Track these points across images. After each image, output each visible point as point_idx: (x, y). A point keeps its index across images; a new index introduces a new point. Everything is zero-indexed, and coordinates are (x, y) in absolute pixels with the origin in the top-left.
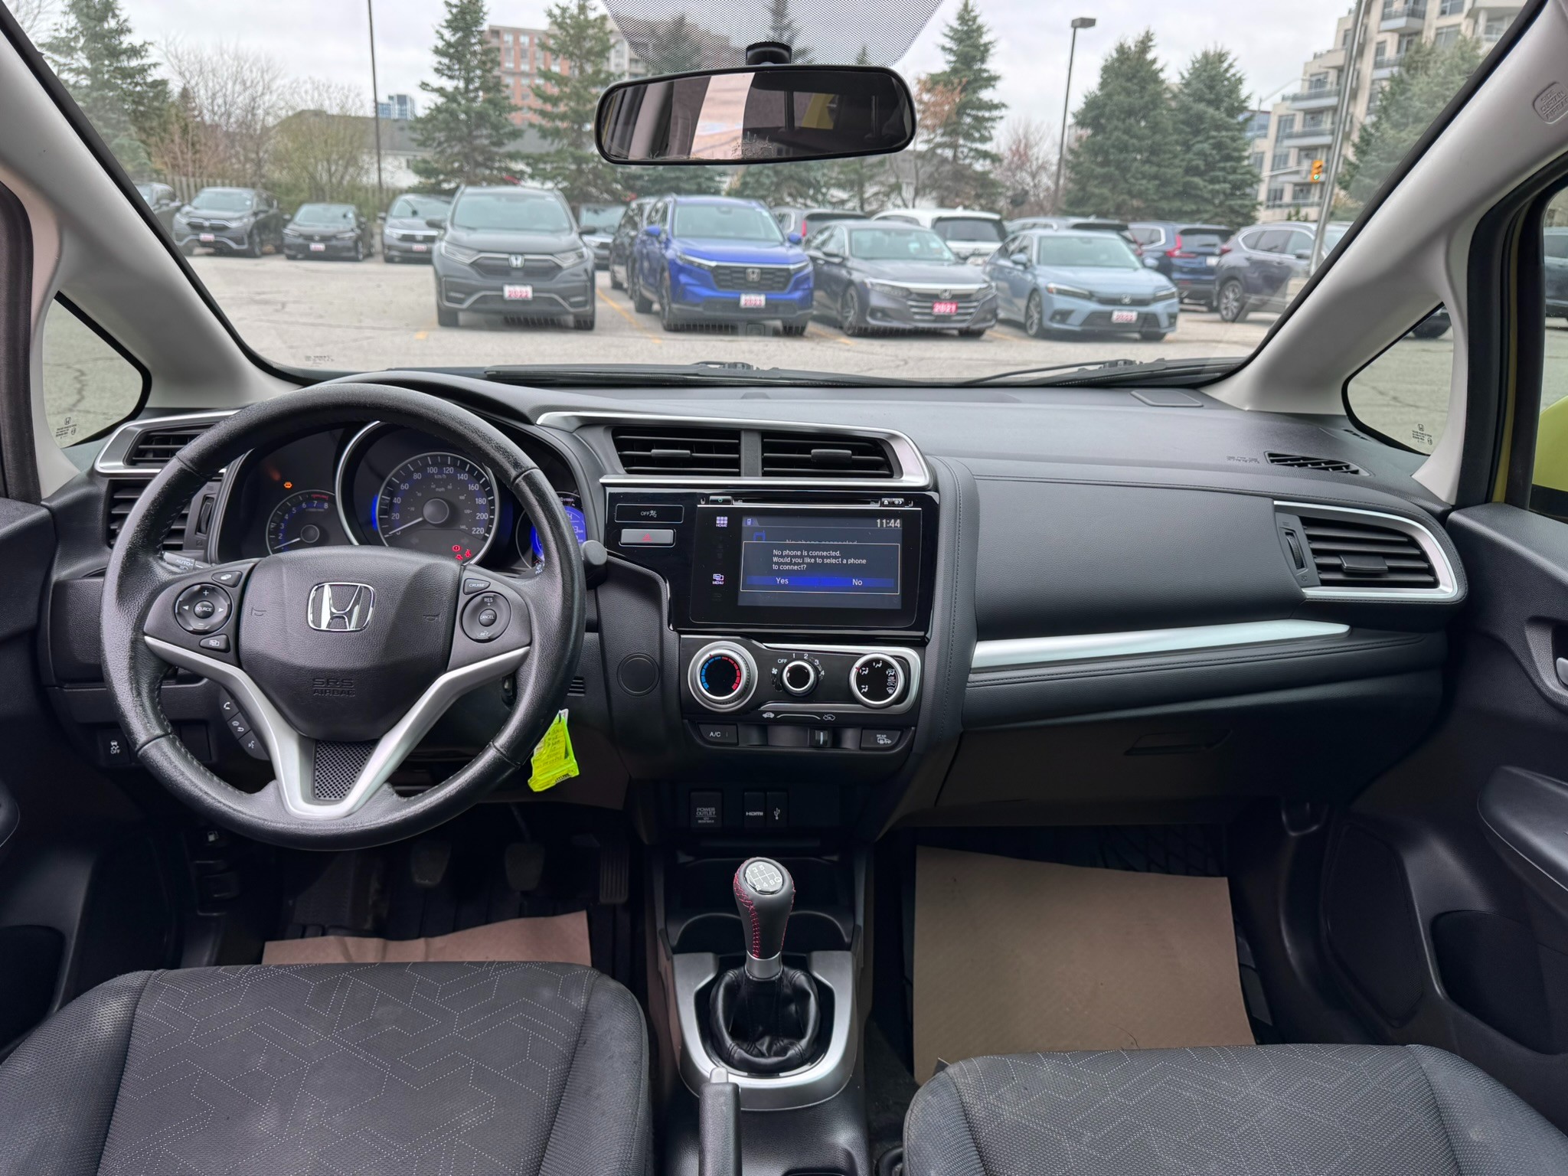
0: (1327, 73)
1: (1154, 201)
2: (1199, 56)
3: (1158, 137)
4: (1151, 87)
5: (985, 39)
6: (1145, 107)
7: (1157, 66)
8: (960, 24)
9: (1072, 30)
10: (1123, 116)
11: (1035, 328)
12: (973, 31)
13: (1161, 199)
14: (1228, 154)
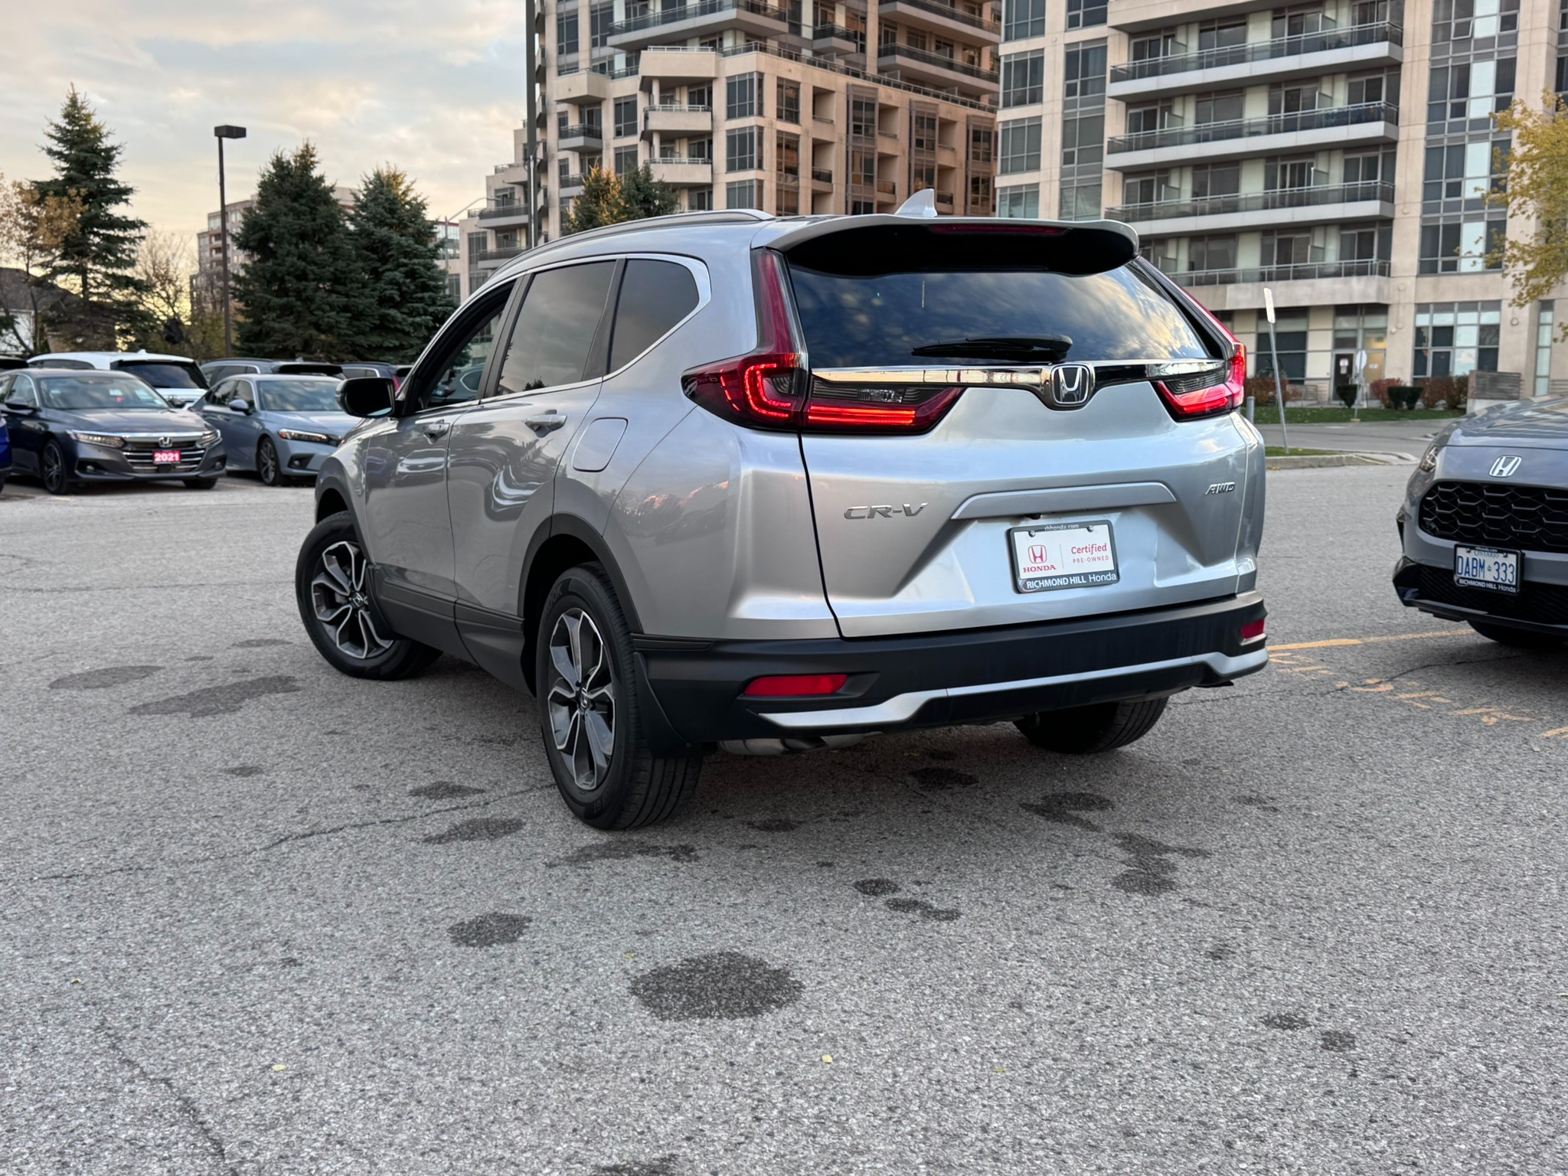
0: (513, 188)
1: (349, 336)
2: (372, 177)
3: (341, 264)
4: (322, 208)
5: (106, 143)
6: (321, 230)
7: (328, 183)
8: (69, 124)
9: (217, 139)
10: (294, 240)
11: (272, 475)
12: (87, 132)
13: (357, 334)
14: (424, 283)
